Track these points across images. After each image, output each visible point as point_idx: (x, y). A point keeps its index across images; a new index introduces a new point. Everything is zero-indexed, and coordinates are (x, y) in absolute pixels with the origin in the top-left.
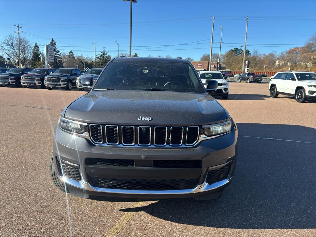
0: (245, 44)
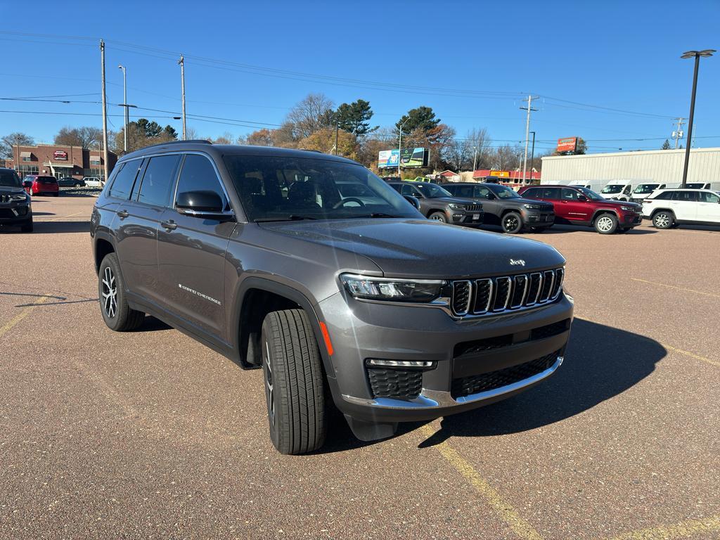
0: (184, 115)
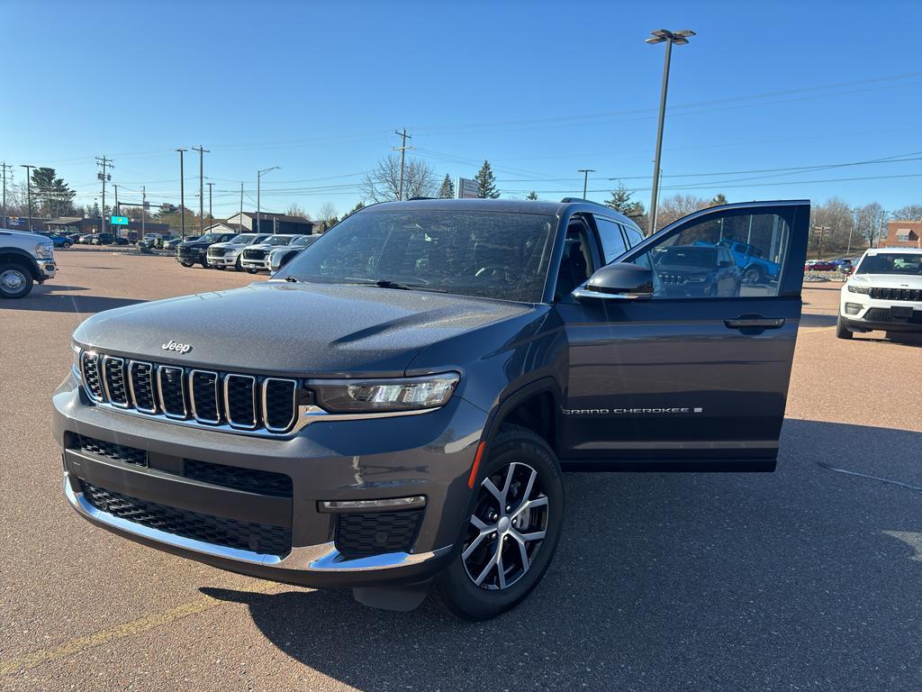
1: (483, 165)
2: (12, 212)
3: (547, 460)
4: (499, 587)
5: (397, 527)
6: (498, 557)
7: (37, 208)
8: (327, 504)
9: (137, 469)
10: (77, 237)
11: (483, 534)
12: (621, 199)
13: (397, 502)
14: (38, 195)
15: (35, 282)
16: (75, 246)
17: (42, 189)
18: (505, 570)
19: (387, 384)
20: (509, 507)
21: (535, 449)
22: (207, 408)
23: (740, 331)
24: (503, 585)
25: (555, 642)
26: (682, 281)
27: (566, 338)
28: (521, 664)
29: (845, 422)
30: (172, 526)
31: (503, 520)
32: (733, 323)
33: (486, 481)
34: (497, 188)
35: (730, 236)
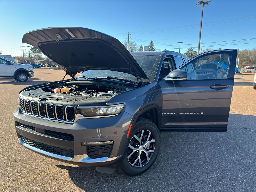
1: (151, 42)
2: (26, 59)
3: (154, 129)
4: (140, 166)
5: (105, 150)
6: (139, 158)
7: (32, 58)
8: (85, 143)
9: (33, 132)
10: (42, 65)
11: (134, 151)
12: (191, 50)
13: (106, 143)
14: (32, 54)
15: (29, 78)
16: (42, 68)
17: (34, 53)
18: (141, 161)
19: (103, 108)
20: (143, 143)
21: (150, 126)
22: (51, 115)
23: (215, 89)
24: (141, 166)
25: (156, 183)
26: (207, 73)
27: (162, 92)
28: (144, 190)
29: (253, 115)
30: (43, 149)
31: (141, 147)
32: (212, 87)
33: (135, 136)
34: (155, 48)
35: (223, 60)
